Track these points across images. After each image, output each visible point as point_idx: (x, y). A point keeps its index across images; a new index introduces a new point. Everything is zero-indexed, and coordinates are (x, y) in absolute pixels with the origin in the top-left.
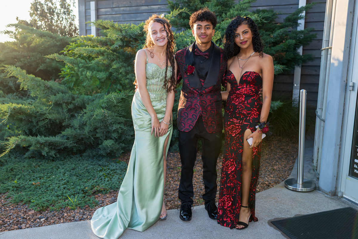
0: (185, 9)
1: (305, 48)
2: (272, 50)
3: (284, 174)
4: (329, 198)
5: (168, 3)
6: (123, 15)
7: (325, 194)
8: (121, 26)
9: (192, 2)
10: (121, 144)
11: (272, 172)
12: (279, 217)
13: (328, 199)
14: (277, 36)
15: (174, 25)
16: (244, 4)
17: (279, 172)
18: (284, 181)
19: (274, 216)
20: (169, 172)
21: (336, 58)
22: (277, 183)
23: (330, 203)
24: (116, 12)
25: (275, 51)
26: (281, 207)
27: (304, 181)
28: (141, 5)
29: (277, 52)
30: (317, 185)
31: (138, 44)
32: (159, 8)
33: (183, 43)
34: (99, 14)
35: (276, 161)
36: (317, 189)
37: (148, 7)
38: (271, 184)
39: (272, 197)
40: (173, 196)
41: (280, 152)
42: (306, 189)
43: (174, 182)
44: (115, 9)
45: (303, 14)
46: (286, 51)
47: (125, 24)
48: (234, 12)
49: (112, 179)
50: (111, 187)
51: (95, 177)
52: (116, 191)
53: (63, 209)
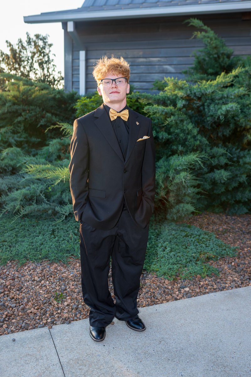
28: (139, 57)
32: (159, 61)
34: (88, 65)
37: (147, 59)
49: (208, 245)
50: (217, 253)
51: (188, 243)
52: (224, 257)
53: (194, 278)
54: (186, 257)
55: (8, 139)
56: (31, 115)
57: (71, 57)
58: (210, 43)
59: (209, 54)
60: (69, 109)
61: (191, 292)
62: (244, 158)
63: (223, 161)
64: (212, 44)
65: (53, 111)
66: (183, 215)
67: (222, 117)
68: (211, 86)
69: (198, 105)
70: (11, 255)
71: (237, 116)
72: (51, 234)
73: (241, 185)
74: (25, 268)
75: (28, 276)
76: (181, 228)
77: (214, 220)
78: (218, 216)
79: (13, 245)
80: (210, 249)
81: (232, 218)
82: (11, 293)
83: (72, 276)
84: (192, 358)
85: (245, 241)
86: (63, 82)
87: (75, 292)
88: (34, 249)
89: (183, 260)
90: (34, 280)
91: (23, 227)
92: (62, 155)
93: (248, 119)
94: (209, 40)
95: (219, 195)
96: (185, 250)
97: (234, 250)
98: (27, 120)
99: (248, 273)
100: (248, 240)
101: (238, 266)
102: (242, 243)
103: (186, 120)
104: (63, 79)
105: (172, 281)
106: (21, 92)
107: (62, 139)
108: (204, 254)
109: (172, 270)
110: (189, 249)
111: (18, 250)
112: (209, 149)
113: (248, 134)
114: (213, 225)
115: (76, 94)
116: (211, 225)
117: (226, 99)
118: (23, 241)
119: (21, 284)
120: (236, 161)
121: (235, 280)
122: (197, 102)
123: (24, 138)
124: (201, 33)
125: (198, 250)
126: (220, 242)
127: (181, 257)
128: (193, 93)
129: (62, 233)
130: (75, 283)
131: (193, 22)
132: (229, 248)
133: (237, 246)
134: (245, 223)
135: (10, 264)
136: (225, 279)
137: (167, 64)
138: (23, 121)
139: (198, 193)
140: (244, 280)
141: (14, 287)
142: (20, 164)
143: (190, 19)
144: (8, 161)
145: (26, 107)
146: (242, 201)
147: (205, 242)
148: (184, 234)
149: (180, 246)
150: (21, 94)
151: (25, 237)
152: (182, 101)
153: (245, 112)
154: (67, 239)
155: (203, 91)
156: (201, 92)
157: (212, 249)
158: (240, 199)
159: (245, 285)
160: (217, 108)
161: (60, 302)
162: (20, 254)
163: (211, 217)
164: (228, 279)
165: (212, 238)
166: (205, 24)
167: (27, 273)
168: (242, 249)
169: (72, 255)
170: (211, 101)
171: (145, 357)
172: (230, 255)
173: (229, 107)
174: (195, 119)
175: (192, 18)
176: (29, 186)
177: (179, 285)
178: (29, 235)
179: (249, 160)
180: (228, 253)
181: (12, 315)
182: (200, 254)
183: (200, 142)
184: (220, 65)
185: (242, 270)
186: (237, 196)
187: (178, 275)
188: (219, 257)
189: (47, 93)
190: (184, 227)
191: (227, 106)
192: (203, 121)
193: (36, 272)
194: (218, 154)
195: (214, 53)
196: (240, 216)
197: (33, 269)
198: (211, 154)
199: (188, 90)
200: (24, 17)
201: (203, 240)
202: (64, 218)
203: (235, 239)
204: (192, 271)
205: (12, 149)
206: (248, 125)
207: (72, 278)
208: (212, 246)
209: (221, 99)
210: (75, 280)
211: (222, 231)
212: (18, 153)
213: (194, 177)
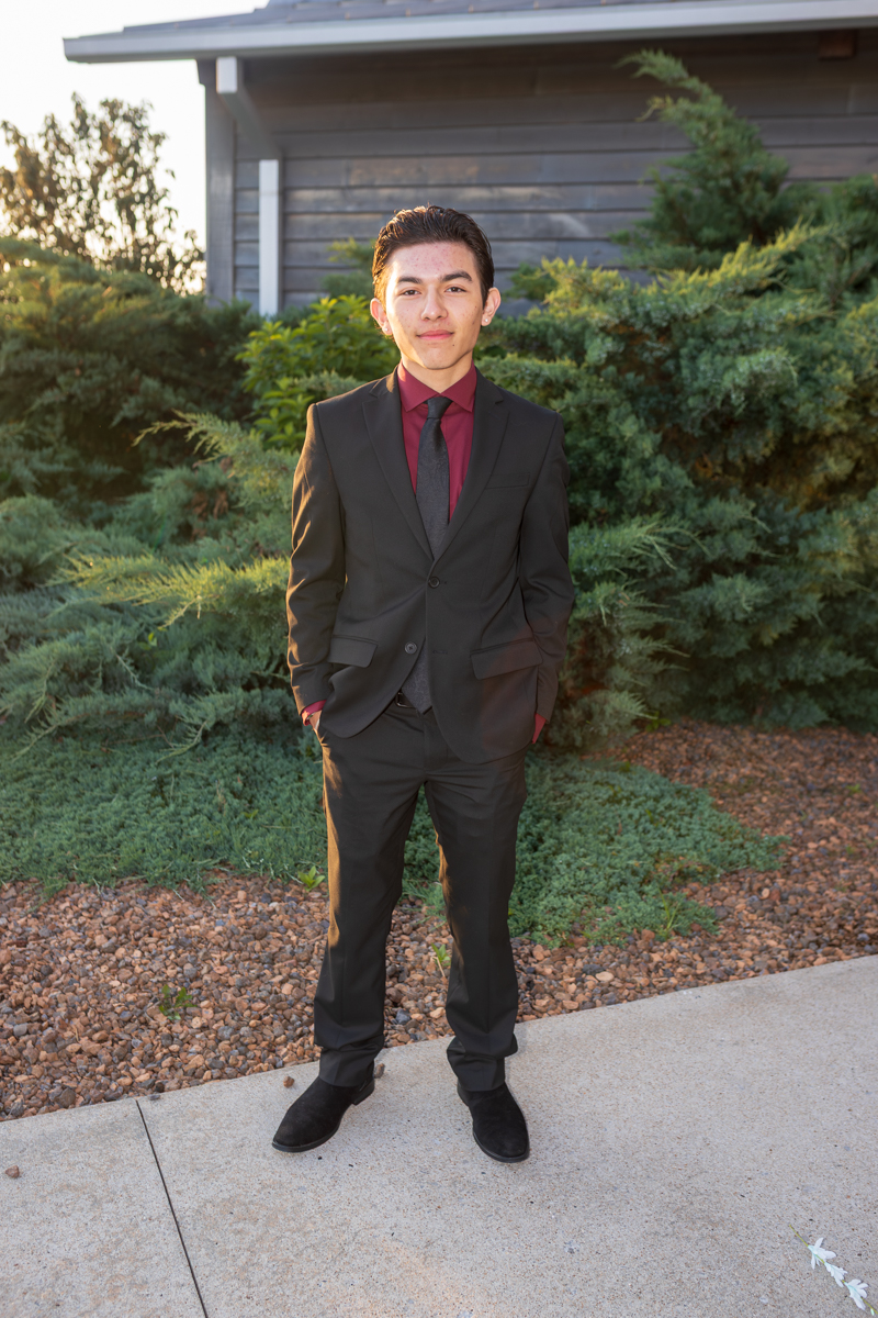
24: (360, 204)
28: (463, 182)
32: (534, 197)
34: (289, 209)
44: (357, 193)
49: (683, 831)
50: (713, 858)
51: (617, 825)
52: (736, 873)
53: (630, 939)
54: (609, 871)
55: (9, 466)
56: (88, 382)
57: (229, 180)
58: (705, 138)
59: (703, 176)
60: (220, 365)
61: (619, 985)
62: (811, 537)
63: (743, 545)
64: (713, 142)
65: (165, 370)
66: (605, 731)
67: (738, 398)
68: (700, 289)
69: (658, 354)
70: (16, 863)
71: (790, 393)
72: (154, 794)
73: (802, 627)
74: (62, 907)
75: (72, 933)
76: (597, 773)
77: (713, 746)
78: (726, 732)
79: (24, 829)
80: (690, 845)
81: (773, 742)
82: (13, 988)
83: (220, 933)
84: (609, 1197)
85: (811, 816)
86: (200, 267)
87: (230, 987)
88: (94, 843)
89: (595, 880)
90: (91, 947)
91: (57, 770)
92: (197, 524)
93: (828, 403)
94: (702, 126)
95: (728, 661)
96: (604, 848)
97: (774, 848)
98: (74, 402)
99: (813, 925)
100: (822, 816)
101: (784, 900)
102: (802, 824)
103: (617, 406)
104: (201, 257)
105: (556, 949)
106: (55, 303)
107: (197, 468)
108: (668, 862)
109: (558, 912)
110: (619, 842)
111: (39, 845)
112: (695, 505)
113: (827, 453)
114: (706, 763)
115: (245, 310)
116: (699, 764)
117: (751, 333)
118: (58, 817)
119: (47, 957)
120: (788, 546)
121: (768, 947)
122: (655, 345)
123: (66, 464)
124: (675, 101)
125: (648, 848)
126: (725, 820)
127: (593, 870)
128: (641, 314)
129: (189, 789)
130: (231, 957)
131: (652, 65)
132: (757, 840)
133: (782, 834)
134: (816, 758)
135: (12, 892)
136: (736, 945)
137: (563, 208)
138: (61, 403)
139: (657, 656)
140: (799, 945)
141: (25, 967)
142: (51, 553)
143: (639, 51)
144: (10, 541)
145: (73, 358)
146: (808, 684)
147: (675, 820)
148: (604, 793)
149: (590, 835)
150: (52, 311)
151: (66, 804)
152: (603, 340)
153: (816, 381)
154: (205, 811)
155: (674, 307)
156: (668, 310)
157: (698, 843)
158: (800, 677)
159: (800, 963)
160: (721, 367)
161: (178, 1017)
162: (44, 861)
163: (701, 737)
164: (744, 944)
165: (700, 808)
166: (691, 73)
167: (70, 922)
168: (801, 844)
169: (223, 863)
170: (701, 341)
171: (454, 1194)
172: (758, 863)
173: (759, 363)
174: (647, 402)
175: (648, 50)
176: (80, 629)
177: (579, 964)
178: (78, 796)
179: (828, 544)
180: (752, 857)
181: (15, 1059)
182: (657, 862)
183: (665, 481)
184: (742, 213)
185: (796, 914)
186: (788, 667)
187: (579, 931)
188: (721, 871)
189: (145, 309)
190: (607, 769)
191: (753, 359)
192: (677, 408)
193: (100, 920)
194: (724, 524)
195: (720, 171)
196: (801, 734)
197: (88, 910)
198: (702, 523)
199: (625, 302)
200: (65, 40)
201: (667, 814)
202: (198, 738)
203: (778, 811)
204: (627, 918)
205: (21, 501)
206: (825, 423)
207: (220, 939)
208: (697, 834)
209: (735, 334)
210: (229, 946)
211: (736, 786)
212: (42, 516)
213: (642, 602)
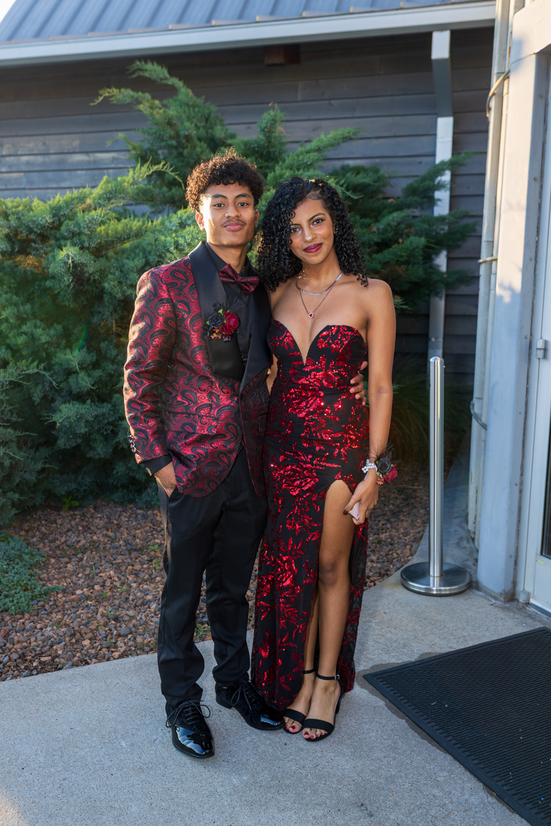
0: (164, 165)
1: (453, 255)
2: (374, 262)
3: (402, 553)
4: (500, 607)
5: (130, 147)
6: (27, 174)
7: (490, 598)
8: (5, 204)
9: (187, 147)
10: (10, 494)
11: (376, 547)
12: (383, 663)
13: (496, 610)
14: (385, 230)
15: (147, 200)
16: (308, 152)
17: (390, 546)
18: (399, 571)
19: (371, 660)
20: (129, 560)
21: (506, 283)
22: (384, 574)
23: (502, 619)
24: (10, 166)
25: (380, 262)
26: (389, 635)
27: (445, 568)
28: (71, 151)
29: (387, 263)
30: (474, 576)
31: (49, 249)
32: (114, 158)
33: (156, 246)
35: (385, 520)
36: (473, 585)
37: (89, 156)
38: (371, 579)
39: (370, 612)
40: (134, 621)
41: (397, 498)
42: (448, 588)
43: (140, 584)
44: (8, 159)
45: (446, 177)
46: (407, 263)
47: (18, 199)
48: (284, 171)
131: (145, 70)
166: (171, 75)
